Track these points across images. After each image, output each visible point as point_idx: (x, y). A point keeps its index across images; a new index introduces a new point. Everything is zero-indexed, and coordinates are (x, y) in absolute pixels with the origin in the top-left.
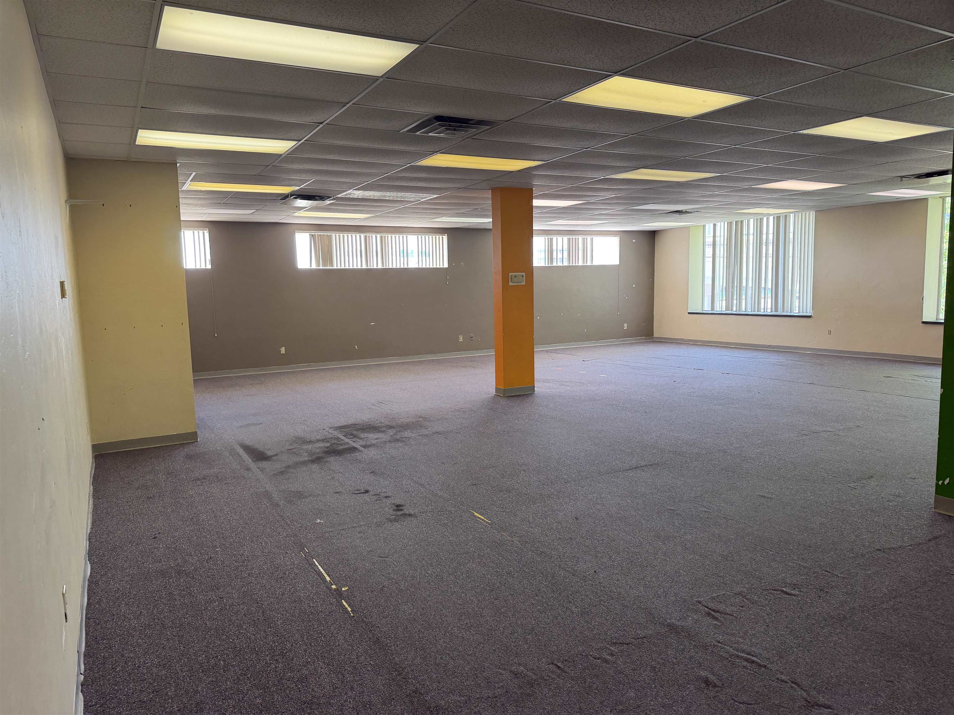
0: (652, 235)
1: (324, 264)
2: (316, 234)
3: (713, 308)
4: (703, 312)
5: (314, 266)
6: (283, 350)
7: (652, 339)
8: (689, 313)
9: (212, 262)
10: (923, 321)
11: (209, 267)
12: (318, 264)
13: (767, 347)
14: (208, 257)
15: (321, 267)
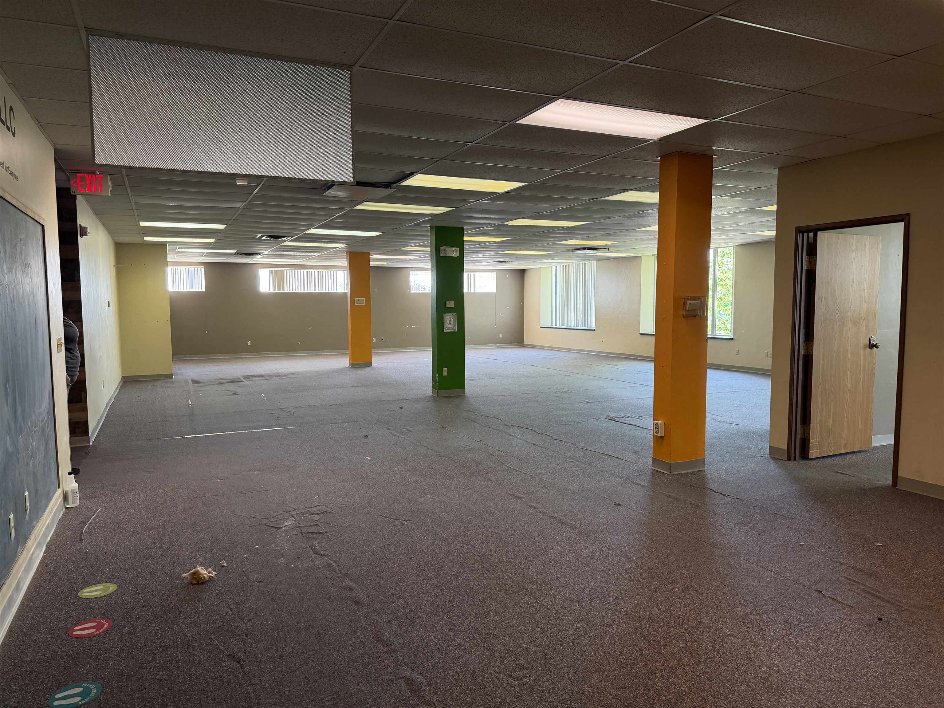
0: (523, 272)
1: (279, 289)
2: (274, 270)
3: (556, 325)
4: (552, 327)
5: (272, 290)
6: (249, 343)
7: (523, 345)
8: (541, 327)
9: (206, 287)
10: (641, 333)
11: (204, 290)
12: (274, 289)
13: (576, 351)
14: (204, 284)
15: (276, 291)
